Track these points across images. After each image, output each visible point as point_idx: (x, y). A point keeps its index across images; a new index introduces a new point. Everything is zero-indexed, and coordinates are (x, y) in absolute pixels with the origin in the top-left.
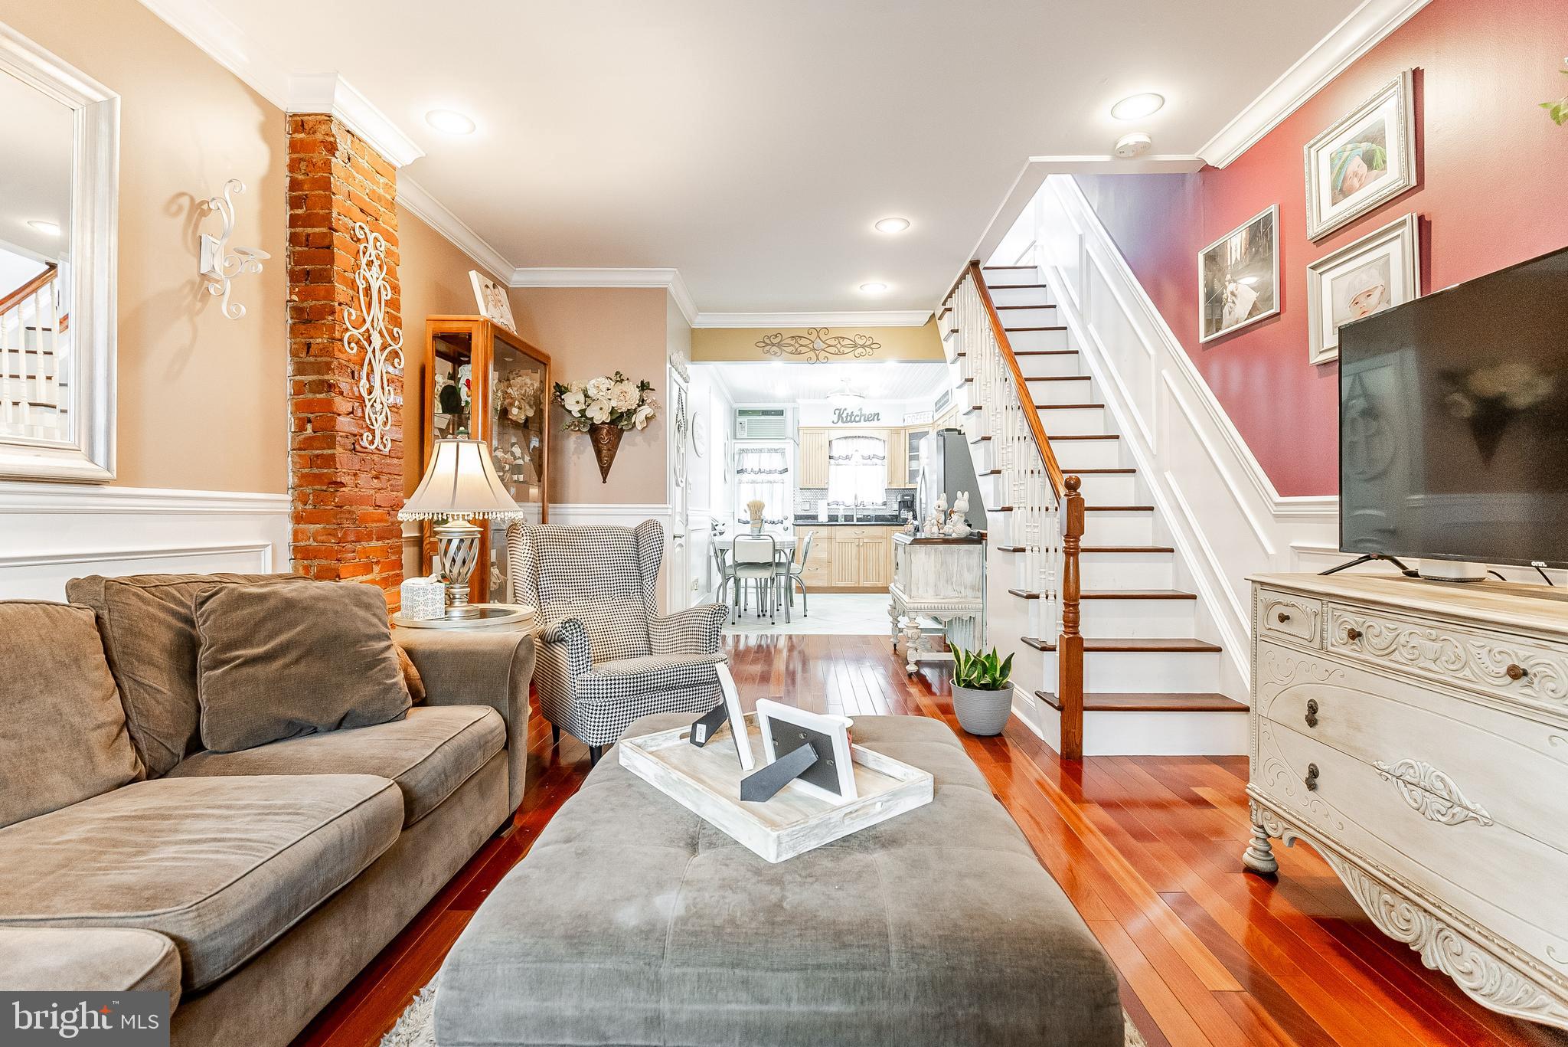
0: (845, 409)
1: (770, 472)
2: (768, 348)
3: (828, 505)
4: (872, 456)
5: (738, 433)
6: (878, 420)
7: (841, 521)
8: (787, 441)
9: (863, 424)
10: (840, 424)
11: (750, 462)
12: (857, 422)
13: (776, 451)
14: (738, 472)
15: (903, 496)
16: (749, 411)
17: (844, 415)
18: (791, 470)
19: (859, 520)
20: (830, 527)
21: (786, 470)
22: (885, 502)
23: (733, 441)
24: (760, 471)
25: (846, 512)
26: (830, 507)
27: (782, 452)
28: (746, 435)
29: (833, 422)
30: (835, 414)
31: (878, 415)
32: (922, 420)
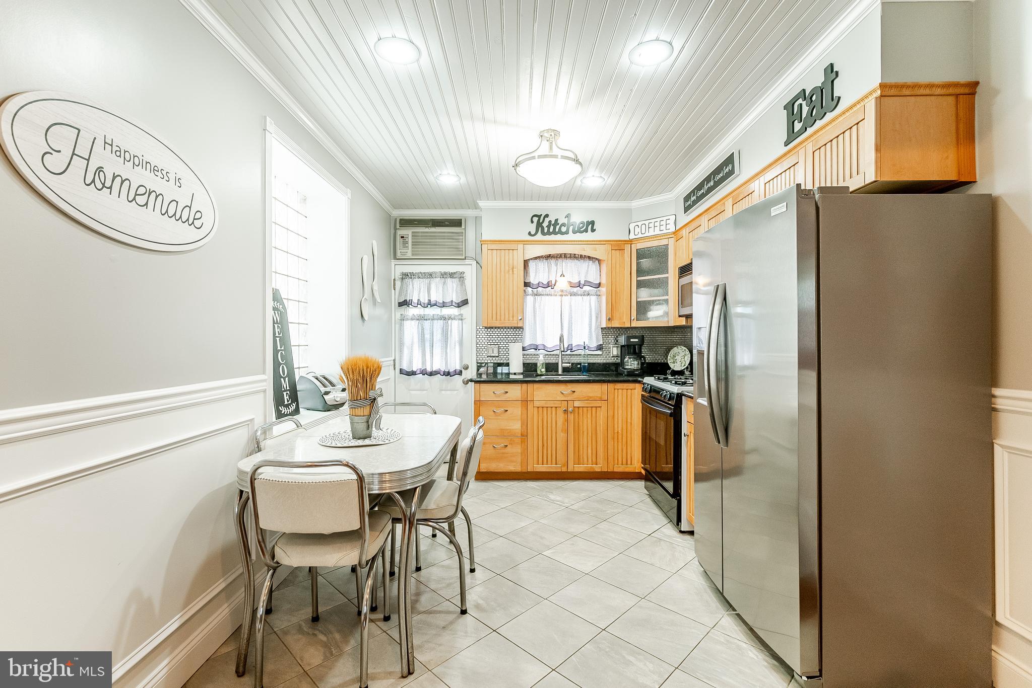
0: (547, 216)
1: (444, 305)
3: (524, 349)
4: (582, 282)
5: (398, 252)
6: (593, 230)
7: (541, 370)
8: (467, 262)
9: (571, 236)
10: (539, 236)
11: (416, 291)
12: (563, 233)
13: (452, 275)
14: (401, 304)
15: (629, 338)
16: (415, 220)
17: (545, 224)
18: (473, 301)
19: (565, 370)
20: (525, 385)
21: (465, 302)
22: (601, 345)
23: (393, 262)
24: (430, 304)
25: (547, 362)
26: (525, 352)
27: (461, 277)
28: (409, 255)
29: (530, 233)
30: (532, 222)
31: (593, 223)
32: (657, 229)
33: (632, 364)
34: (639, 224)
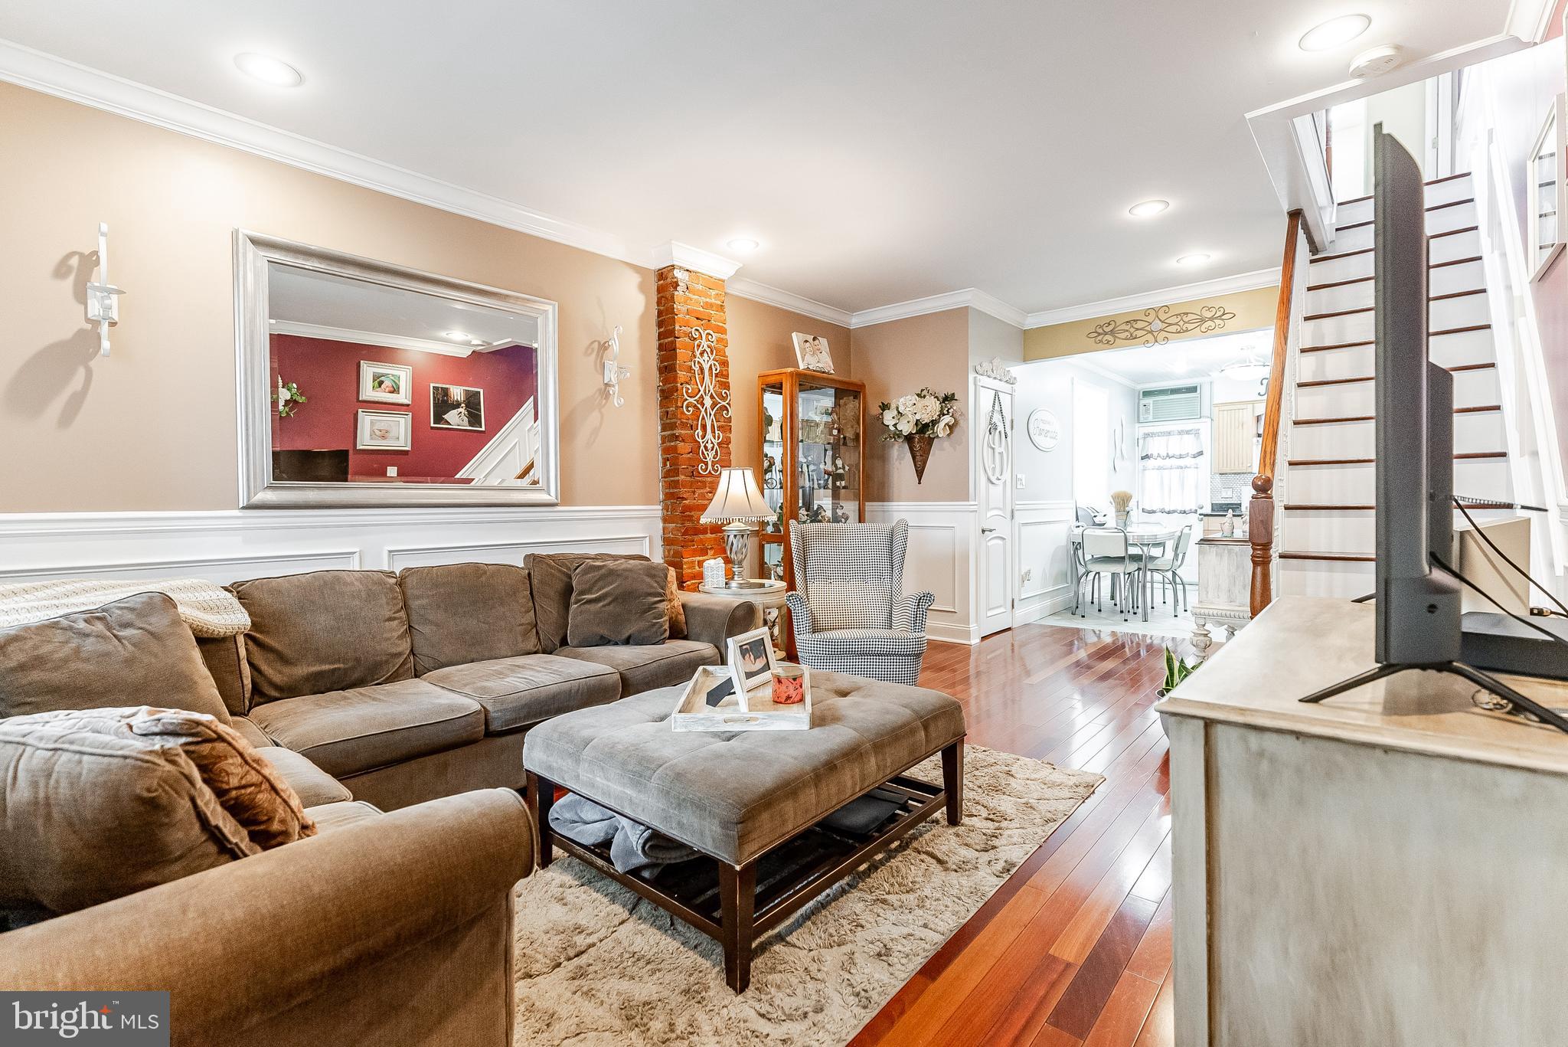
1: (1181, 457)
2: (1100, 338)
5: (1141, 416)
8: (1202, 420)
13: (1188, 432)
14: (1143, 458)
16: (1156, 391)
18: (1207, 452)
21: (1201, 453)
23: (1137, 425)
24: (1168, 456)
27: (1197, 433)
28: (1151, 418)
29: (1259, 394)
30: (1262, 384)
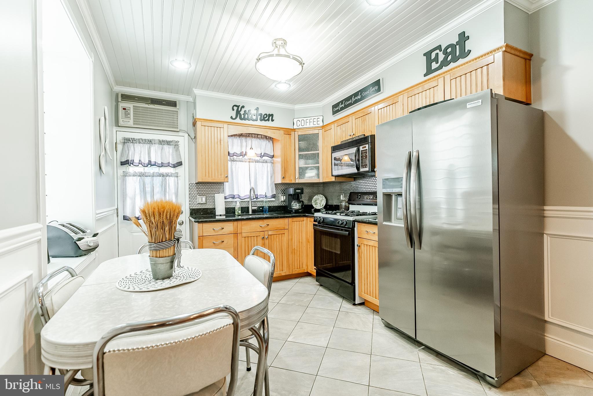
0: (243, 107)
1: (162, 165)
3: (225, 198)
4: (262, 154)
5: (120, 120)
6: (272, 120)
7: (238, 212)
8: (180, 133)
9: (259, 122)
10: (238, 120)
11: (137, 153)
12: (253, 120)
13: (168, 143)
14: (123, 164)
15: (295, 190)
16: (135, 97)
17: (242, 112)
18: (186, 163)
19: (254, 211)
20: (235, 223)
21: (180, 164)
22: (274, 194)
23: (115, 129)
24: (150, 164)
25: (242, 206)
26: (227, 200)
27: (176, 145)
28: (131, 123)
29: (232, 117)
30: (233, 110)
31: (272, 115)
32: (311, 124)
33: (296, 206)
34: (300, 119)
